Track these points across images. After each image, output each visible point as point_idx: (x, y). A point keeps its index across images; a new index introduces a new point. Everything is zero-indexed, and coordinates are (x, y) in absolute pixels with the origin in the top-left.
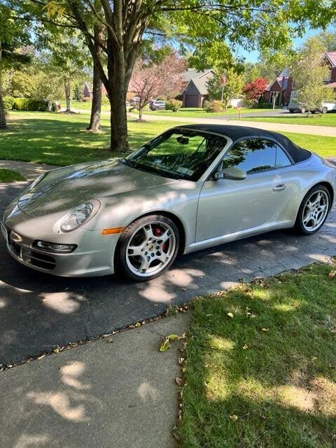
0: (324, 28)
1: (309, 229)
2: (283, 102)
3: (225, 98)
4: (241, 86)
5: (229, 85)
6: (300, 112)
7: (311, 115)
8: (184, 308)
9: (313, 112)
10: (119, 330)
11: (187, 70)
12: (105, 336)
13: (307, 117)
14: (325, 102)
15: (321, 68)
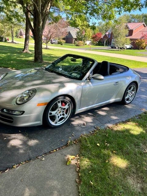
0: (130, 12)
1: (127, 102)
2: (108, 44)
3: (84, 40)
4: (91, 36)
5: (86, 35)
6: (116, 48)
7: (120, 50)
8: (76, 142)
9: (121, 49)
10: (46, 154)
11: (67, 27)
12: (39, 157)
13: (119, 50)
14: (126, 45)
15: (125, 30)
